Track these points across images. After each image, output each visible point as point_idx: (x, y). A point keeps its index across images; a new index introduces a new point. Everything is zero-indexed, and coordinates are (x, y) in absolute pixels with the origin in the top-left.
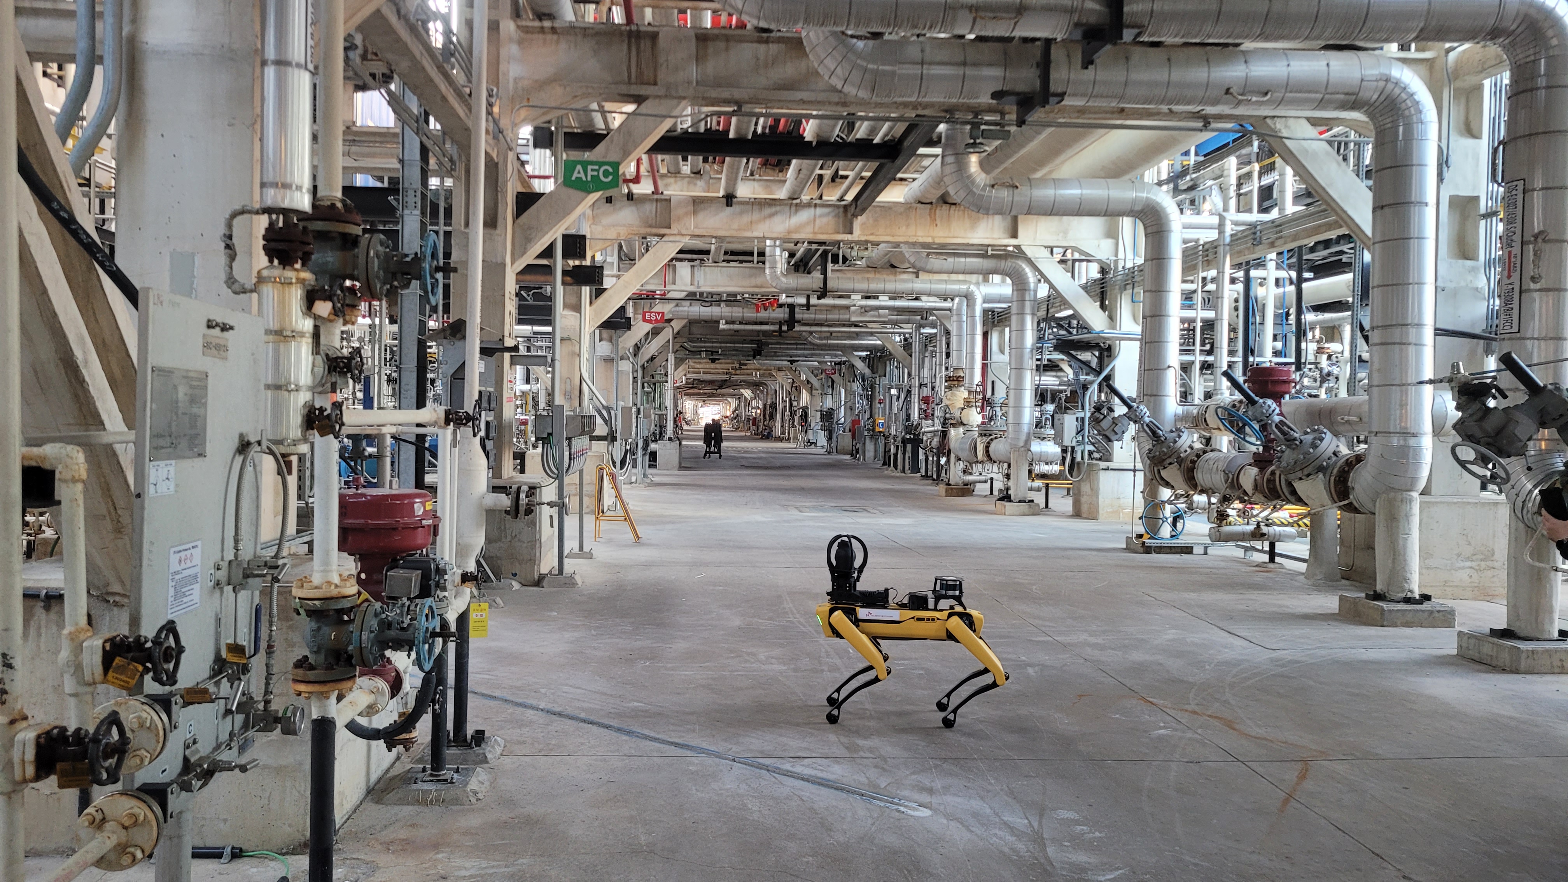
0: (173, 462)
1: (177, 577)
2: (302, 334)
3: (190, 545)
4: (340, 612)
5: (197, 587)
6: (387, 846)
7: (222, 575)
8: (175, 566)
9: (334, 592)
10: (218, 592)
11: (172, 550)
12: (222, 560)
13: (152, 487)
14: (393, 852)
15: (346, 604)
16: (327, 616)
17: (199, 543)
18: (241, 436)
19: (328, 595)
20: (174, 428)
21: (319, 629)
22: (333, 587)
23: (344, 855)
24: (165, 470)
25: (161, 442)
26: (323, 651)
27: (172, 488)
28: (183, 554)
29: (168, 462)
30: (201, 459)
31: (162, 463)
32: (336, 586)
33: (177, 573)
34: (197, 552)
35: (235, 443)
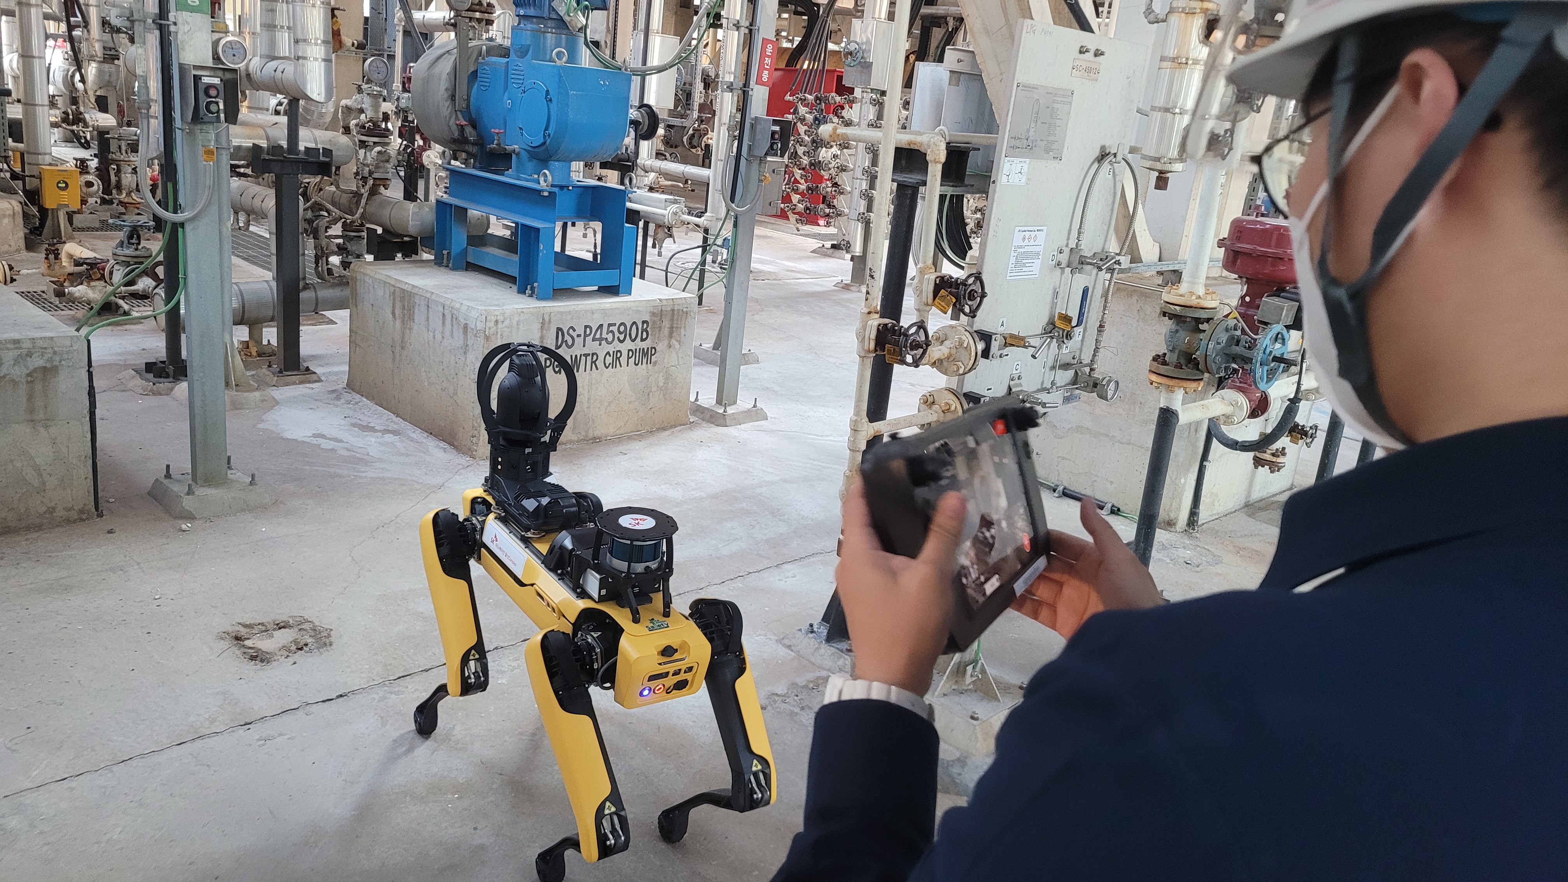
0: (1028, 160)
1: (1019, 250)
2: (1196, 62)
3: (1036, 229)
4: (1198, 321)
5: (1038, 262)
6: (1238, 550)
7: (1064, 258)
8: (1018, 240)
9: (1194, 302)
10: (1058, 271)
11: (1017, 229)
12: (1067, 246)
13: (1004, 178)
14: (1241, 556)
15: (1203, 315)
16: (1185, 322)
17: (1045, 228)
18: (1103, 148)
19: (1188, 304)
20: (1031, 133)
21: (1177, 331)
22: (1194, 297)
23: (1198, 543)
24: (1019, 166)
25: (1018, 143)
26: (1177, 351)
27: (1024, 180)
28: (1027, 234)
29: (1023, 160)
30: (1057, 161)
31: (1016, 160)
32: (1199, 297)
33: (1021, 247)
34: (1042, 236)
35: (1097, 153)
